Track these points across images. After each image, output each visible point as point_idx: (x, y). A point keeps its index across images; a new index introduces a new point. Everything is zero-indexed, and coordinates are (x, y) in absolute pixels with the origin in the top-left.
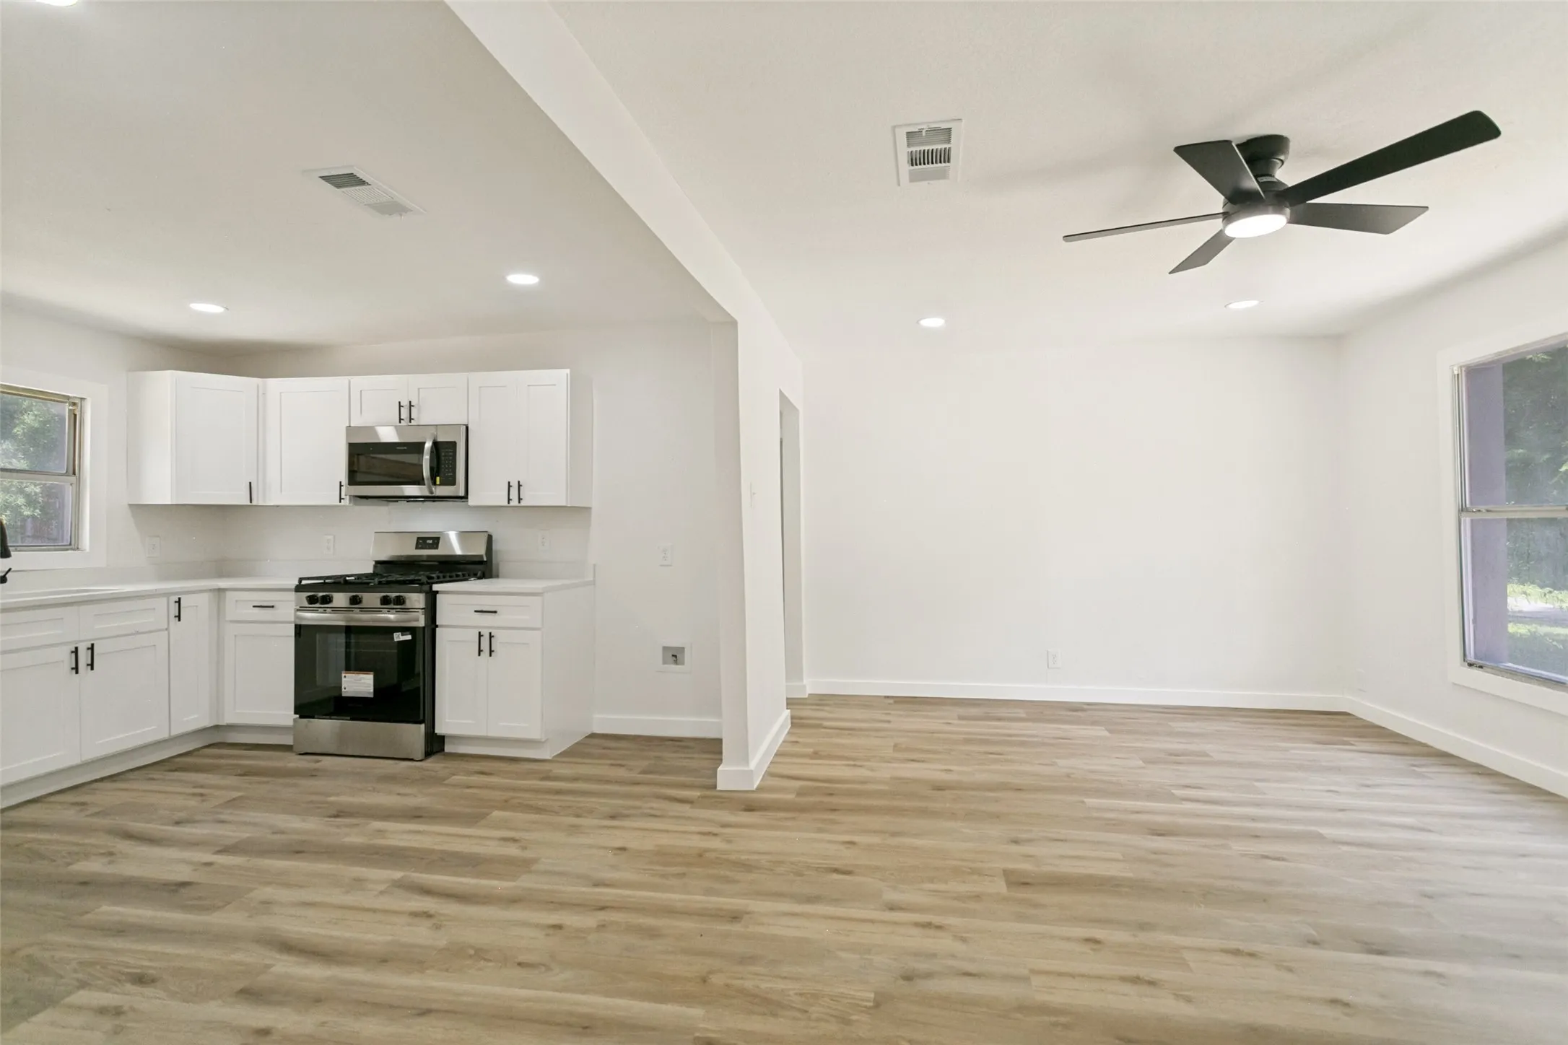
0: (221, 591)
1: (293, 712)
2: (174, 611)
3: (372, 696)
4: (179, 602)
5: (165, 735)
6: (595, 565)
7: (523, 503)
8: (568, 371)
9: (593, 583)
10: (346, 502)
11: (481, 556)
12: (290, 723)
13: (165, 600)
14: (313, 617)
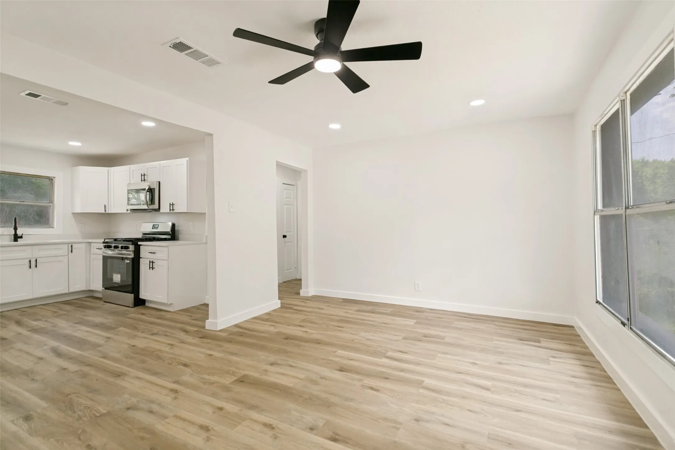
0: (91, 243)
1: (102, 286)
2: (70, 250)
3: (120, 282)
4: (72, 246)
5: (67, 291)
6: (207, 236)
7: (175, 211)
8: (188, 159)
9: (206, 243)
10: (129, 212)
11: (169, 232)
12: (101, 290)
13: (67, 245)
14: (110, 252)
